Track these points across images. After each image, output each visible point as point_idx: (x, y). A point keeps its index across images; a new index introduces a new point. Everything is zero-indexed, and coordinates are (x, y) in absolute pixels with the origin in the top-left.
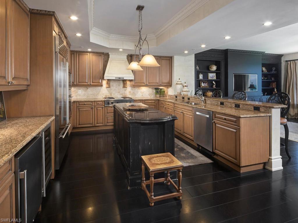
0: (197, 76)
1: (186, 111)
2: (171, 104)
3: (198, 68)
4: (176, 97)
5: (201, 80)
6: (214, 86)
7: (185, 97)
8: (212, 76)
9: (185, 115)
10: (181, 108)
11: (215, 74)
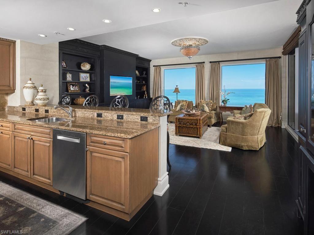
0: (63, 76)
1: (38, 134)
2: (9, 125)
3: (64, 64)
4: (24, 109)
5: (70, 82)
6: (87, 90)
7: (40, 109)
8: (85, 77)
9: (36, 142)
10: (29, 131)
11: (88, 75)
